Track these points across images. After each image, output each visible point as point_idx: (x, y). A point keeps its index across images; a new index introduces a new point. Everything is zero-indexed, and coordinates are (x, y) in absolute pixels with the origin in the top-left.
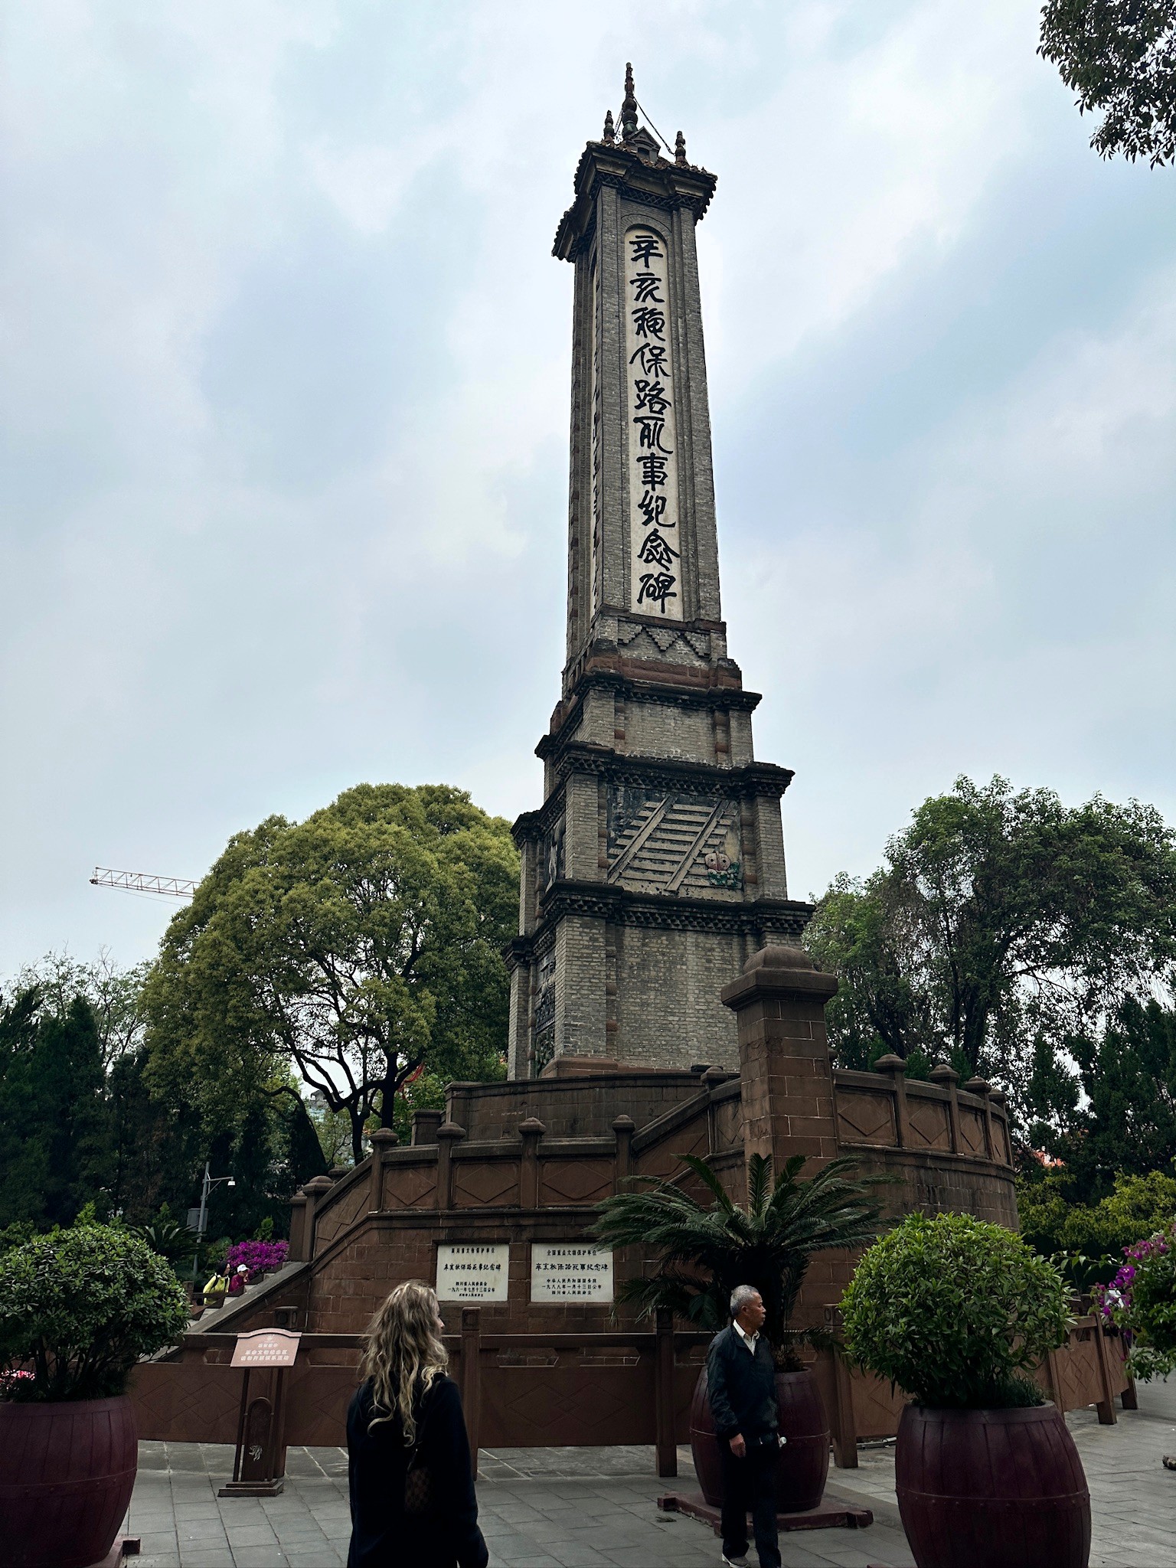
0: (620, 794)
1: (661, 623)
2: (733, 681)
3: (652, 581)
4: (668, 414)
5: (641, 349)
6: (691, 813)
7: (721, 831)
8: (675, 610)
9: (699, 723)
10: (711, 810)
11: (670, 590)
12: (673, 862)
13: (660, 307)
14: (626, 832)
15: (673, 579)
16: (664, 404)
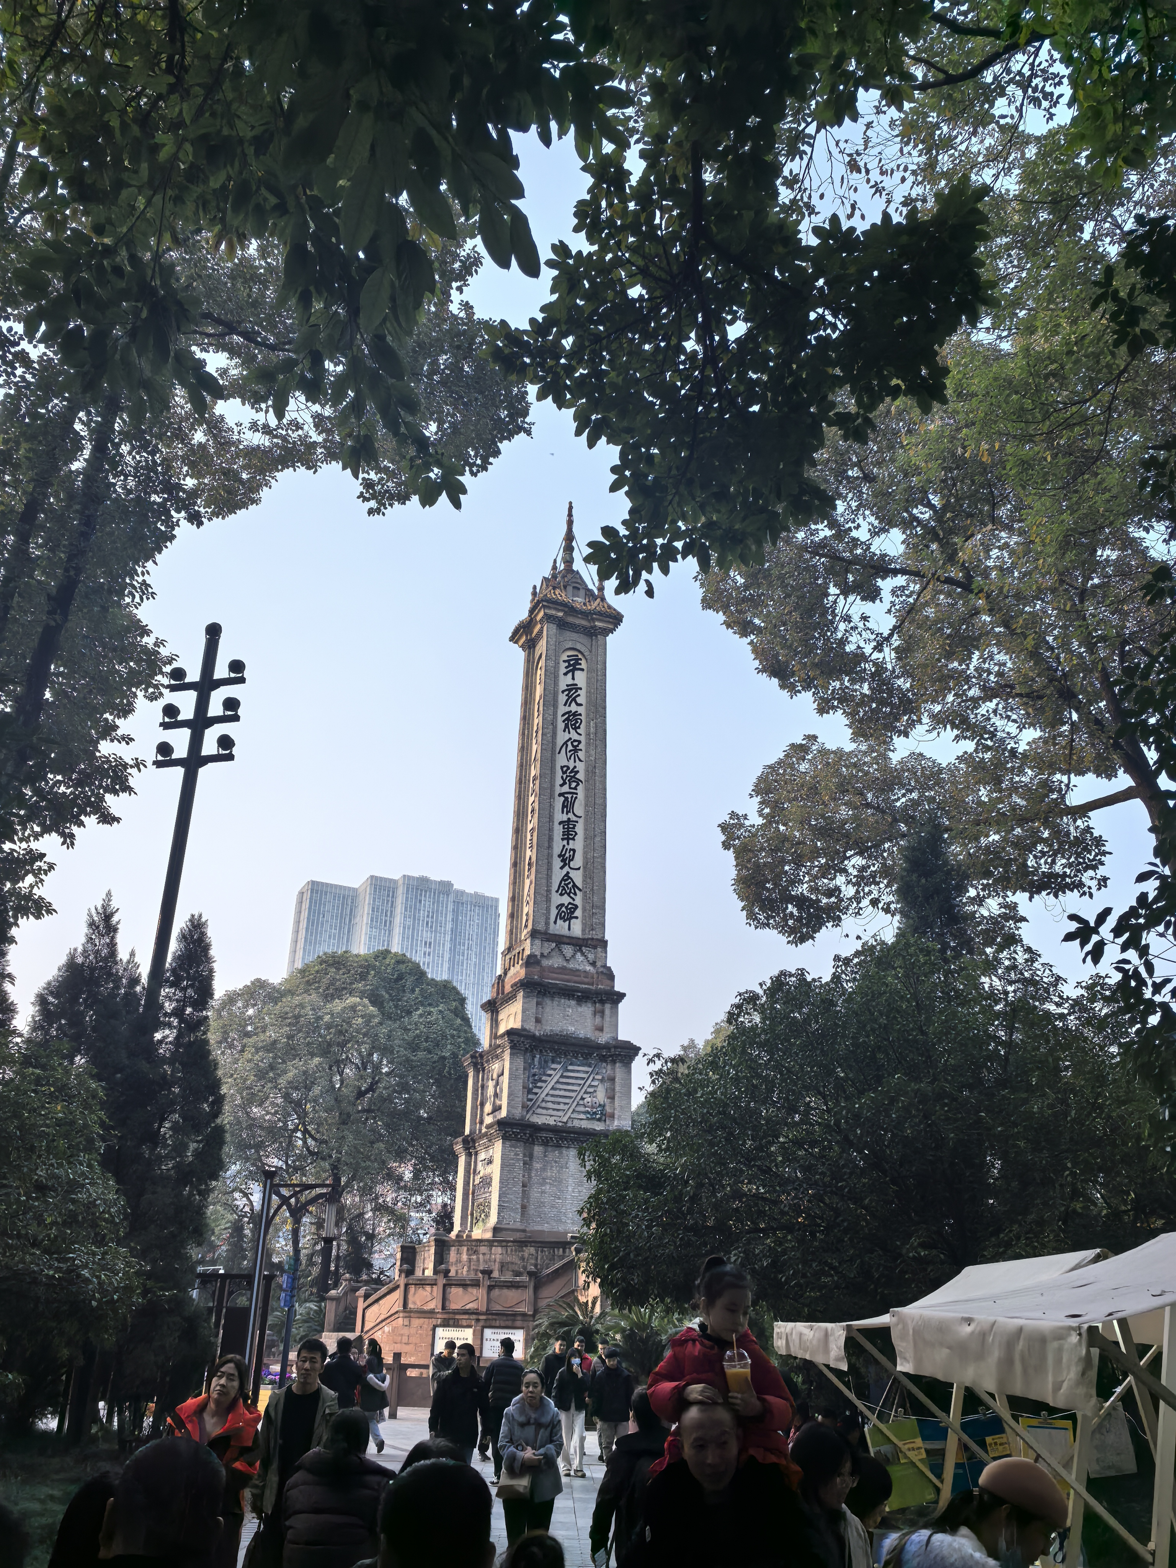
0: (536, 1060)
1: (567, 941)
2: (608, 982)
3: (564, 909)
4: (580, 790)
5: (566, 743)
6: (578, 1071)
7: (595, 1083)
8: (577, 929)
9: (587, 1010)
10: (590, 1069)
11: (575, 915)
12: (565, 1104)
13: (581, 710)
14: (539, 1084)
15: (576, 907)
16: (578, 782)
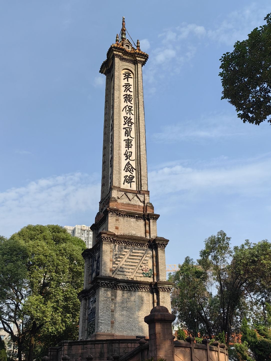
0: (117, 247)
1: (130, 191)
2: (151, 210)
5: (125, 107)
6: (138, 253)
7: (147, 259)
8: (134, 187)
9: (141, 223)
10: (144, 252)
11: (133, 180)
12: (132, 269)
14: (118, 259)
